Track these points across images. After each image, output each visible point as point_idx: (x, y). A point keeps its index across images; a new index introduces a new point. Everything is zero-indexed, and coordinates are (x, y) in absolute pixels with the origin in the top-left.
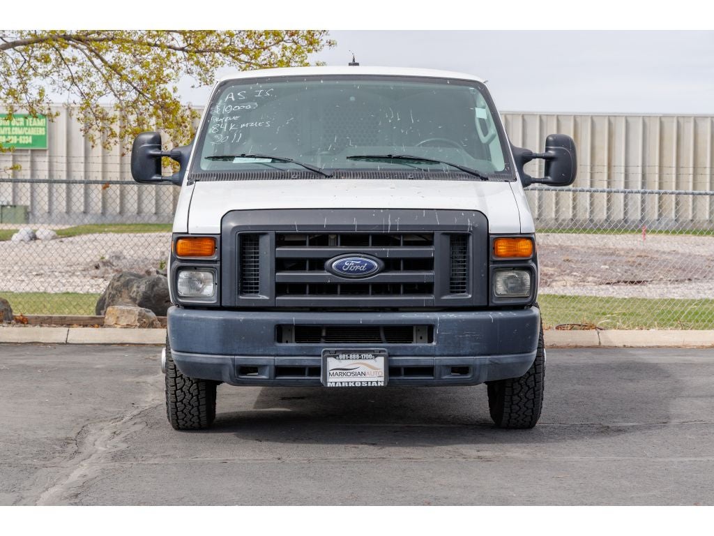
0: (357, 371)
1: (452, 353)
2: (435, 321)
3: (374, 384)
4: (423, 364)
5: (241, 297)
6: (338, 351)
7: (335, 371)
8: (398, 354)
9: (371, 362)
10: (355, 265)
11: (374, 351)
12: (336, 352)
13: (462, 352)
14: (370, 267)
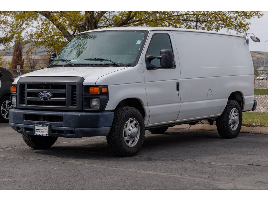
0: (42, 130)
1: (67, 126)
2: (63, 115)
3: (46, 135)
4: (60, 129)
5: (20, 105)
6: (38, 123)
7: (37, 130)
8: (53, 125)
9: (45, 128)
10: (45, 95)
11: (46, 124)
12: (37, 124)
13: (70, 126)
14: (48, 96)
